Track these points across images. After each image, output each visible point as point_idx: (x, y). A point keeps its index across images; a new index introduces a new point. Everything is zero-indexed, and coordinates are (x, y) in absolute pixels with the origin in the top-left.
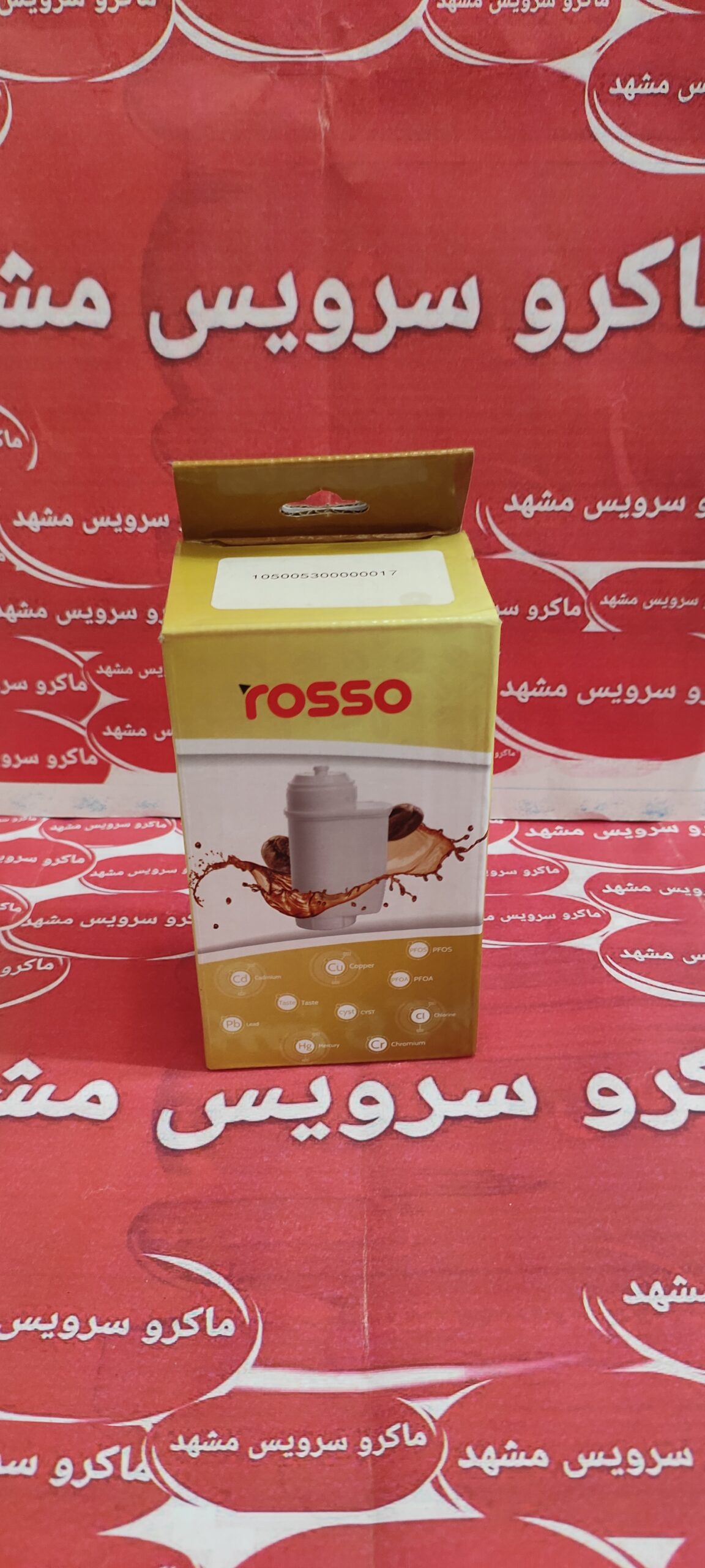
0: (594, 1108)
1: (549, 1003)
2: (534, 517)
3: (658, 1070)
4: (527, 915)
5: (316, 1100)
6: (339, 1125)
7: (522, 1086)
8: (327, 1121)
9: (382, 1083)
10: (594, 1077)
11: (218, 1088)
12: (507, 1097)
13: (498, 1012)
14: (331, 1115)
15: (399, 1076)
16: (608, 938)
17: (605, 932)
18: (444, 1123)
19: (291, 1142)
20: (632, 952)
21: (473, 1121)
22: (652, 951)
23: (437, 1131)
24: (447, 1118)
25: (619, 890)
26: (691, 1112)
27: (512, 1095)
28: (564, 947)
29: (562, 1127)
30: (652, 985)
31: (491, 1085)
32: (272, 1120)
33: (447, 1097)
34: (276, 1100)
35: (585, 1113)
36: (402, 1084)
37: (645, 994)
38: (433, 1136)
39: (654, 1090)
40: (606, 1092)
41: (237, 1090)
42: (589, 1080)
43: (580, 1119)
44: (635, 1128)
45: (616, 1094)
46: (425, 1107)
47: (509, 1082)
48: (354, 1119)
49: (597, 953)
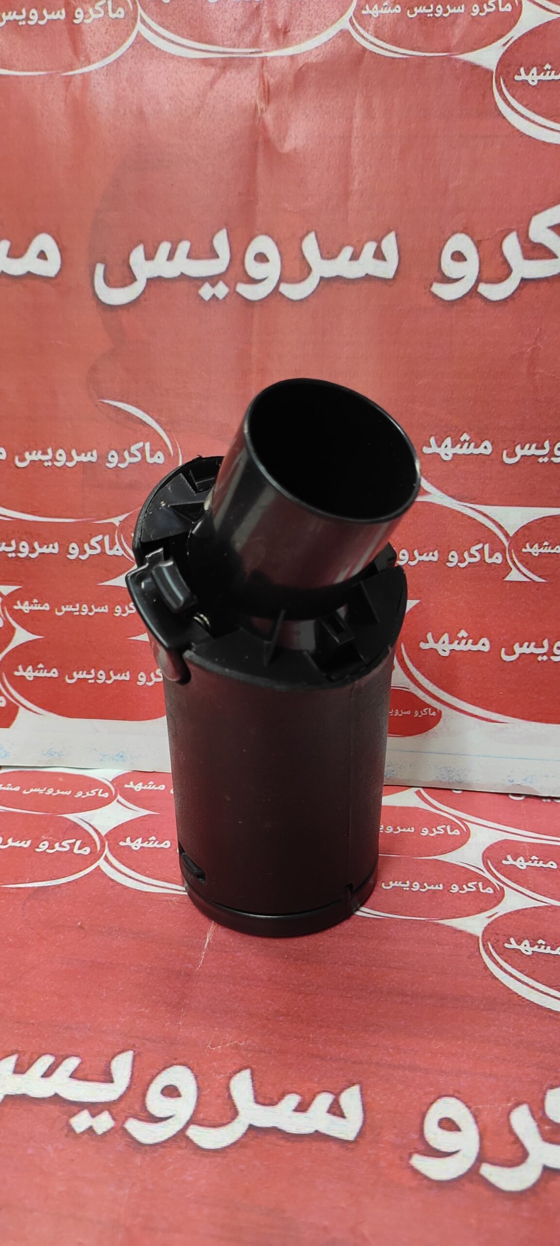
0: (427, 1144)
1: (410, 993)
2: (452, 460)
3: (518, 1104)
4: (411, 883)
5: (112, 1081)
6: (126, 1118)
7: (351, 1099)
8: (114, 1111)
9: (192, 1069)
10: (439, 1100)
11: (14, 1048)
12: (329, 1112)
13: (349, 995)
14: (122, 1105)
15: (215, 1064)
16: (496, 919)
17: (494, 913)
18: (245, 1134)
19: (66, 1131)
20: (519, 942)
21: (281, 1136)
22: (544, 943)
23: (234, 1144)
24: (251, 1128)
25: (521, 863)
26: (546, 1169)
27: (336, 1110)
28: (443, 926)
29: (383, 1164)
30: (533, 988)
31: (317, 1090)
32: (56, 1099)
33: (260, 1100)
34: (69, 1074)
35: (415, 1148)
36: (214, 1075)
37: (524, 998)
38: (228, 1150)
39: (506, 1130)
40: (448, 1125)
41: (32, 1053)
42: (432, 1103)
43: (406, 1157)
44: (471, 1181)
45: (458, 1129)
46: (230, 1109)
47: (337, 1091)
48: (145, 1115)
49: (478, 938)
